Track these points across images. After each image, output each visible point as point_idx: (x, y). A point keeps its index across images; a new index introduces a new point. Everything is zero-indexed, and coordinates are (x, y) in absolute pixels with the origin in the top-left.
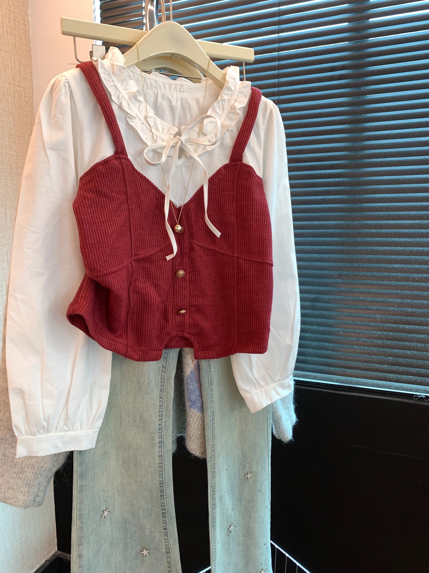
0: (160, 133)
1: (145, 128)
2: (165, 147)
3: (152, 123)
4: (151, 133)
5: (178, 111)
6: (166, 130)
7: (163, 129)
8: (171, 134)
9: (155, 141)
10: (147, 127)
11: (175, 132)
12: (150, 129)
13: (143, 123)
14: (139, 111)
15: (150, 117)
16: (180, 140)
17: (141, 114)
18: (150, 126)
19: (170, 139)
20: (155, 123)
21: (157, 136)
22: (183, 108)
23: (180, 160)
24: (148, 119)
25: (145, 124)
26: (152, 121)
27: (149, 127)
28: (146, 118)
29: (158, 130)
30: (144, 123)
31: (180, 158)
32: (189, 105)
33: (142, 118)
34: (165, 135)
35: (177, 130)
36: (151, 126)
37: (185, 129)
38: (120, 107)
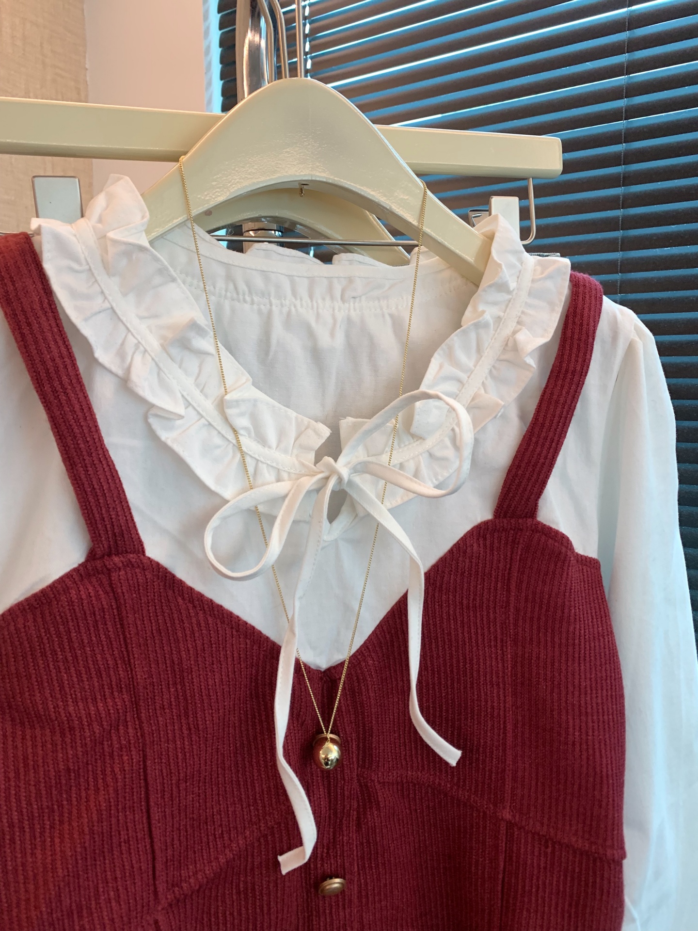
0: (270, 447)
1: (217, 440)
2: (286, 496)
3: (242, 422)
4: (239, 455)
5: (336, 362)
6: (293, 435)
7: (281, 434)
8: (306, 448)
9: (250, 481)
10: (223, 436)
11: (318, 443)
12: (234, 441)
13: (210, 424)
14: (197, 386)
15: (237, 401)
16: (333, 471)
17: (206, 396)
18: (235, 431)
19: (303, 465)
20: (255, 418)
21: (258, 460)
22: (351, 350)
23: (335, 523)
24: (229, 412)
25: (219, 428)
26: (242, 414)
27: (230, 436)
28: (221, 406)
29: (262, 440)
30: (214, 424)
31: (332, 518)
32: (371, 339)
33: (208, 406)
34: (285, 451)
35: (326, 432)
36: (242, 432)
37: (355, 427)
38: (124, 383)
